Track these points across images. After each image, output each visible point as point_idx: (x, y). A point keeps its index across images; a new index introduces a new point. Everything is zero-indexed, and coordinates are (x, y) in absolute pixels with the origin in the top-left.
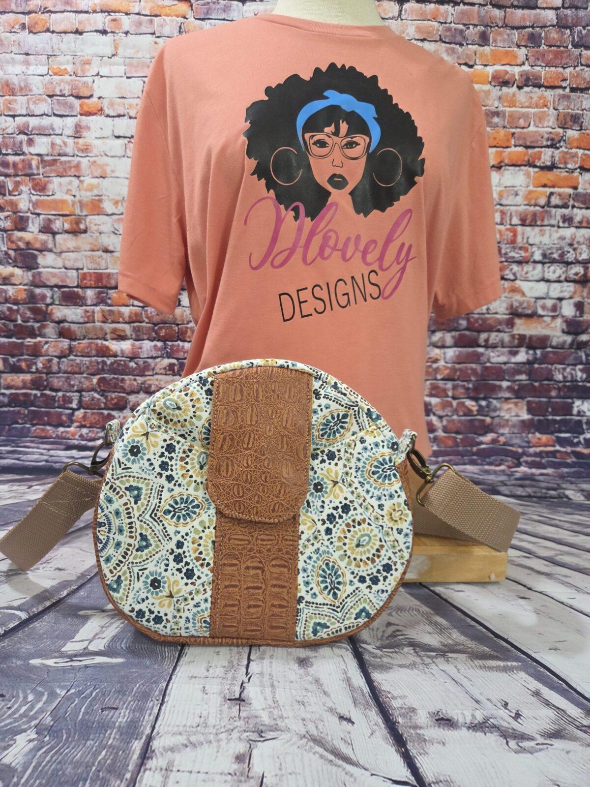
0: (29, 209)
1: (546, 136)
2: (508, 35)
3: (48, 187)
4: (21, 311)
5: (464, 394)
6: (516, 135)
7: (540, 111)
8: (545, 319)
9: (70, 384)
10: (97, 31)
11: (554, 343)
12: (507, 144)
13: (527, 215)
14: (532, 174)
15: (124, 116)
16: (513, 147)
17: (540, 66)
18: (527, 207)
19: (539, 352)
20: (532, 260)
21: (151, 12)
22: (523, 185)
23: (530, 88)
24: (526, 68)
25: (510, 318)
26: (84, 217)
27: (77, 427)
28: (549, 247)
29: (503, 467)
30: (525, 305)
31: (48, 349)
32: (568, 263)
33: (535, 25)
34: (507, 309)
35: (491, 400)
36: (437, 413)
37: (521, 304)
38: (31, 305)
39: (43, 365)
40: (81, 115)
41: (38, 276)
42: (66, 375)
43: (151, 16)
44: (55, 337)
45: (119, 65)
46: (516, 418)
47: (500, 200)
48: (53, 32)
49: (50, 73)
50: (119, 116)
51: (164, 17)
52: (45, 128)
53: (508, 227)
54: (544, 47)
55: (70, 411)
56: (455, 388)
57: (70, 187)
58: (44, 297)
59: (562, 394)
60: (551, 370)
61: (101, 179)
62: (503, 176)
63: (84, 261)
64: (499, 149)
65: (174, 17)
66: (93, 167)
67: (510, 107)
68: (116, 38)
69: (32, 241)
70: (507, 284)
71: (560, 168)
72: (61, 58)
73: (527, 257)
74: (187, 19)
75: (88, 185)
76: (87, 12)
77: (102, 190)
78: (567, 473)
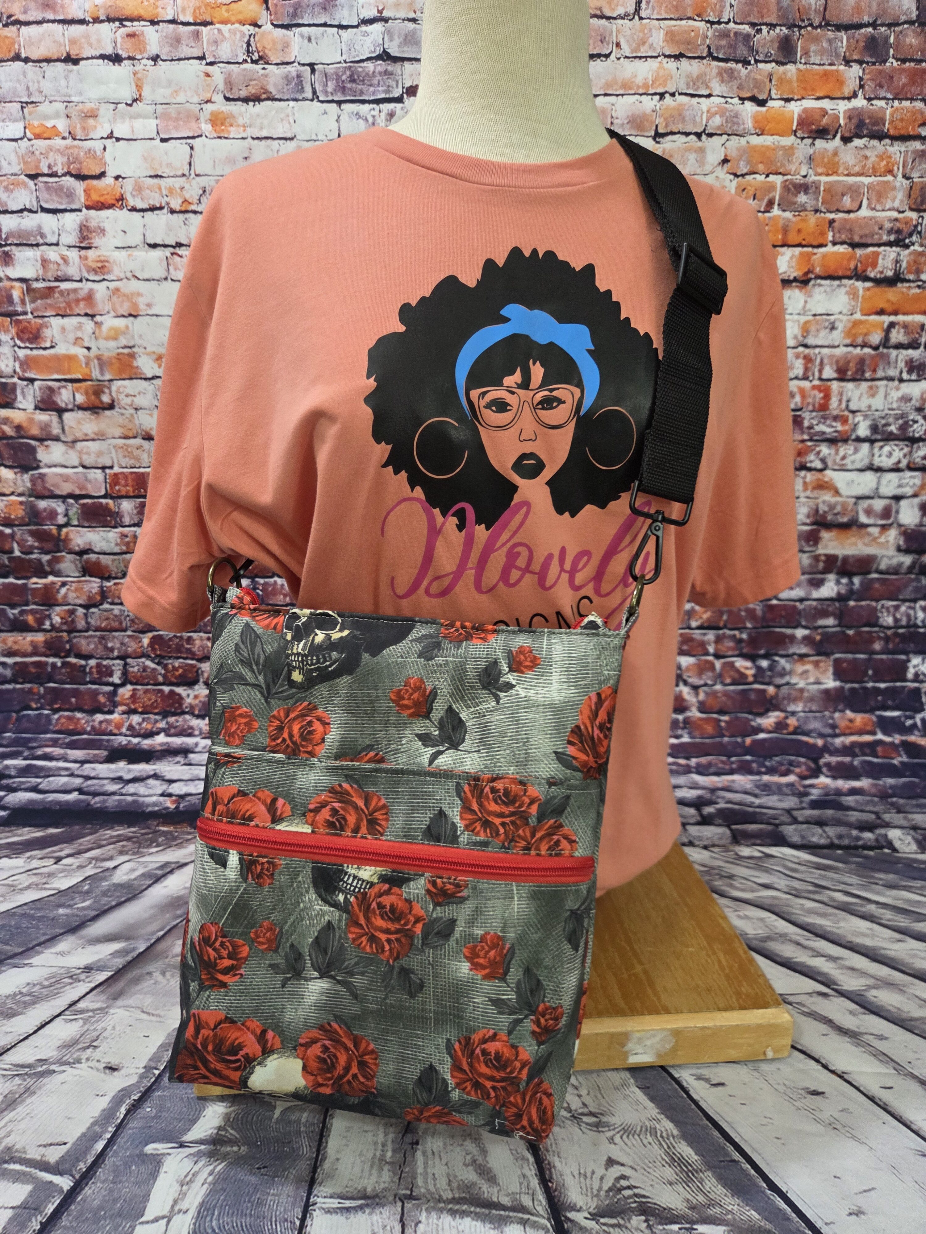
0: (15, 371)
1: (888, 225)
2: (830, 41)
3: (42, 335)
4: (18, 536)
5: (733, 649)
6: (835, 225)
7: (879, 183)
8: (871, 530)
9: (106, 647)
10: (103, 57)
11: (883, 566)
12: (820, 241)
13: (849, 362)
14: (861, 292)
15: (161, 208)
16: (830, 245)
17: (884, 98)
18: (850, 349)
19: (857, 580)
20: (853, 437)
21: (195, 17)
22: (845, 311)
23: (864, 140)
24: (860, 102)
25: (812, 531)
26: (106, 383)
27: (124, 713)
28: (883, 414)
29: (792, 778)
30: (838, 509)
31: (66, 594)
32: (913, 441)
33: (879, 22)
34: (808, 516)
35: (777, 658)
36: (690, 680)
37: (832, 507)
38: (34, 528)
39: (62, 618)
40: (88, 208)
41: (39, 481)
42: (98, 633)
43: (195, 24)
44: (77, 574)
45: (146, 117)
46: (816, 687)
47: (804, 337)
48: (27, 60)
49: (29, 135)
50: (153, 209)
51: (218, 26)
52: (29, 234)
53: (816, 382)
54: (892, 63)
55: (111, 688)
56: (718, 640)
57: (79, 334)
58: (53, 514)
59: (891, 646)
60: (875, 609)
61: (131, 318)
62: (810, 296)
63: (114, 454)
64: (805, 249)
65: (237, 25)
66: (115, 298)
67: (828, 175)
68: (136, 68)
69: (25, 424)
70: (810, 477)
71: (909, 281)
72: (45, 108)
73: (846, 432)
74: (260, 27)
75: (111, 329)
76: (82, 22)
77: (133, 337)
78: (891, 787)
